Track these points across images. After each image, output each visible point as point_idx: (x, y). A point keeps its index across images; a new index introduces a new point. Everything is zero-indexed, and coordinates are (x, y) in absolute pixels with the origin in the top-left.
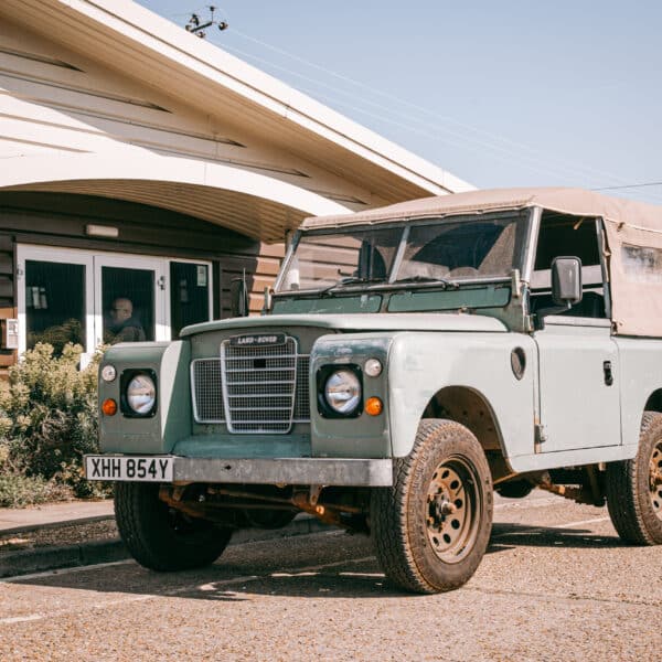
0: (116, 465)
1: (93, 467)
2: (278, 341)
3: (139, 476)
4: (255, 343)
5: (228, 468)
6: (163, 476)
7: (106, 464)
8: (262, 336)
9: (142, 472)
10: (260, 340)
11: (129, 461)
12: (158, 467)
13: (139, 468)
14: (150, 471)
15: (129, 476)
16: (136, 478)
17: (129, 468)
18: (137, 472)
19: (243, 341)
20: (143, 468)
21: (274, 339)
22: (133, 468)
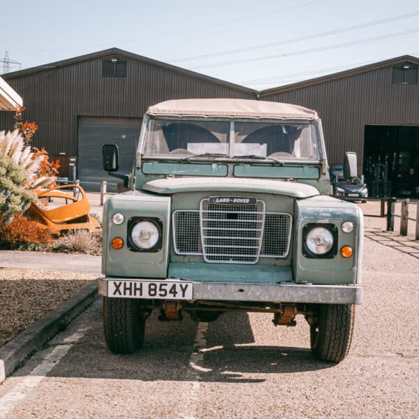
0: (138, 286)
1: (115, 288)
2: (250, 202)
3: (160, 295)
4: (230, 203)
5: (241, 291)
6: (184, 296)
7: (128, 286)
8: (237, 198)
9: (163, 293)
10: (235, 201)
11: (150, 285)
12: (178, 289)
13: (161, 290)
14: (171, 292)
15: (150, 295)
16: (157, 297)
17: (150, 290)
18: (158, 292)
19: (221, 200)
20: (165, 290)
21: (248, 201)
22: (155, 290)
